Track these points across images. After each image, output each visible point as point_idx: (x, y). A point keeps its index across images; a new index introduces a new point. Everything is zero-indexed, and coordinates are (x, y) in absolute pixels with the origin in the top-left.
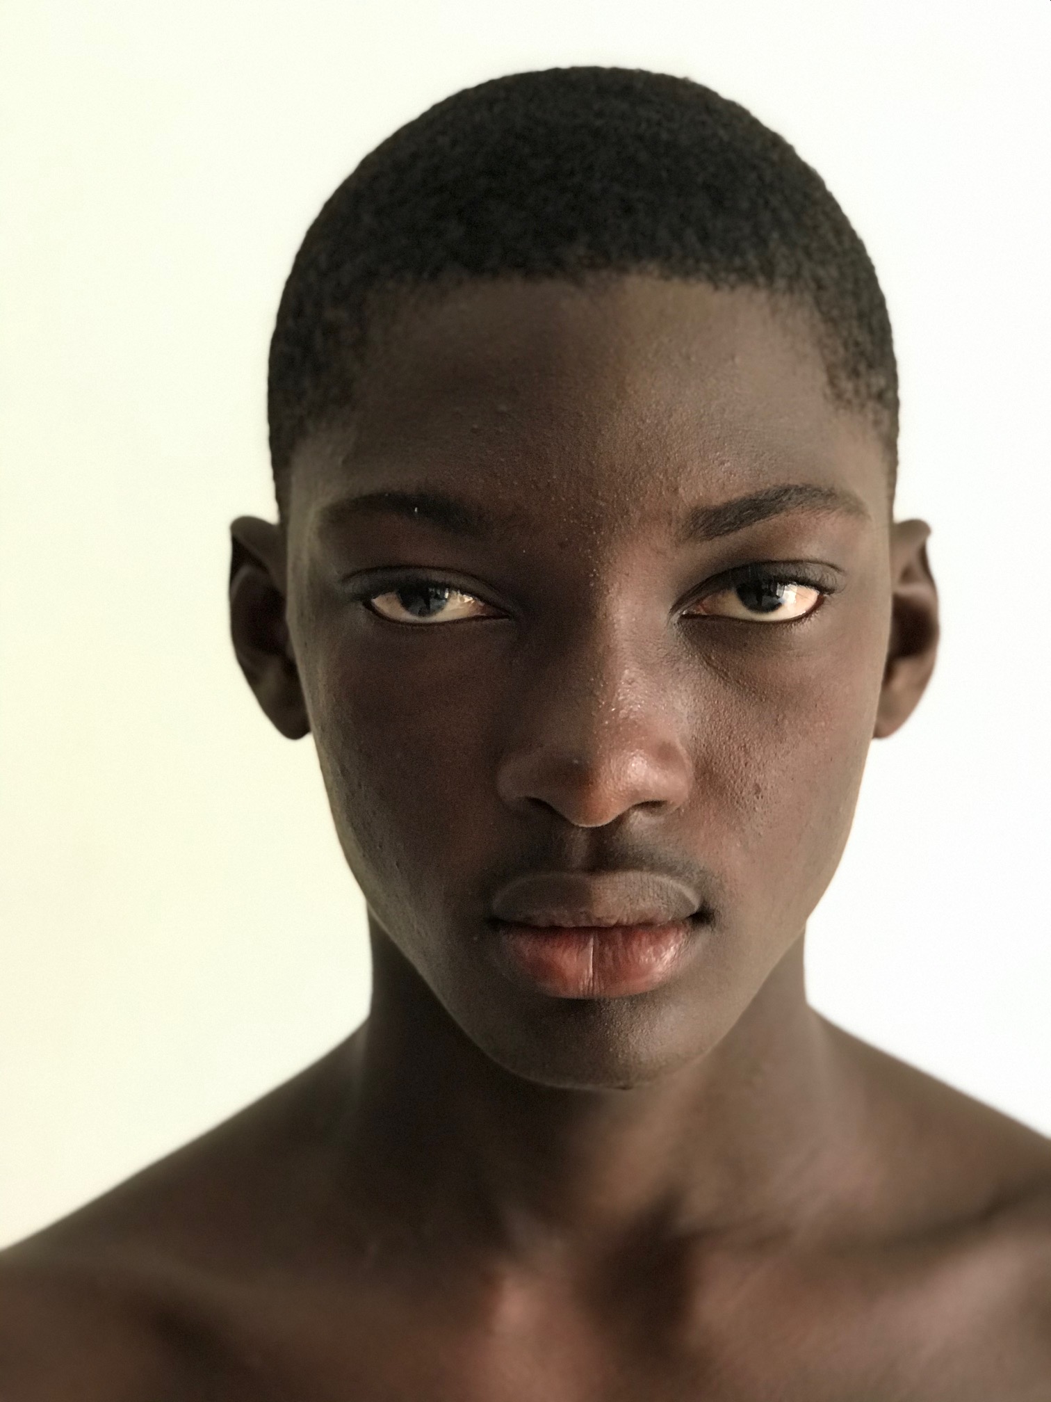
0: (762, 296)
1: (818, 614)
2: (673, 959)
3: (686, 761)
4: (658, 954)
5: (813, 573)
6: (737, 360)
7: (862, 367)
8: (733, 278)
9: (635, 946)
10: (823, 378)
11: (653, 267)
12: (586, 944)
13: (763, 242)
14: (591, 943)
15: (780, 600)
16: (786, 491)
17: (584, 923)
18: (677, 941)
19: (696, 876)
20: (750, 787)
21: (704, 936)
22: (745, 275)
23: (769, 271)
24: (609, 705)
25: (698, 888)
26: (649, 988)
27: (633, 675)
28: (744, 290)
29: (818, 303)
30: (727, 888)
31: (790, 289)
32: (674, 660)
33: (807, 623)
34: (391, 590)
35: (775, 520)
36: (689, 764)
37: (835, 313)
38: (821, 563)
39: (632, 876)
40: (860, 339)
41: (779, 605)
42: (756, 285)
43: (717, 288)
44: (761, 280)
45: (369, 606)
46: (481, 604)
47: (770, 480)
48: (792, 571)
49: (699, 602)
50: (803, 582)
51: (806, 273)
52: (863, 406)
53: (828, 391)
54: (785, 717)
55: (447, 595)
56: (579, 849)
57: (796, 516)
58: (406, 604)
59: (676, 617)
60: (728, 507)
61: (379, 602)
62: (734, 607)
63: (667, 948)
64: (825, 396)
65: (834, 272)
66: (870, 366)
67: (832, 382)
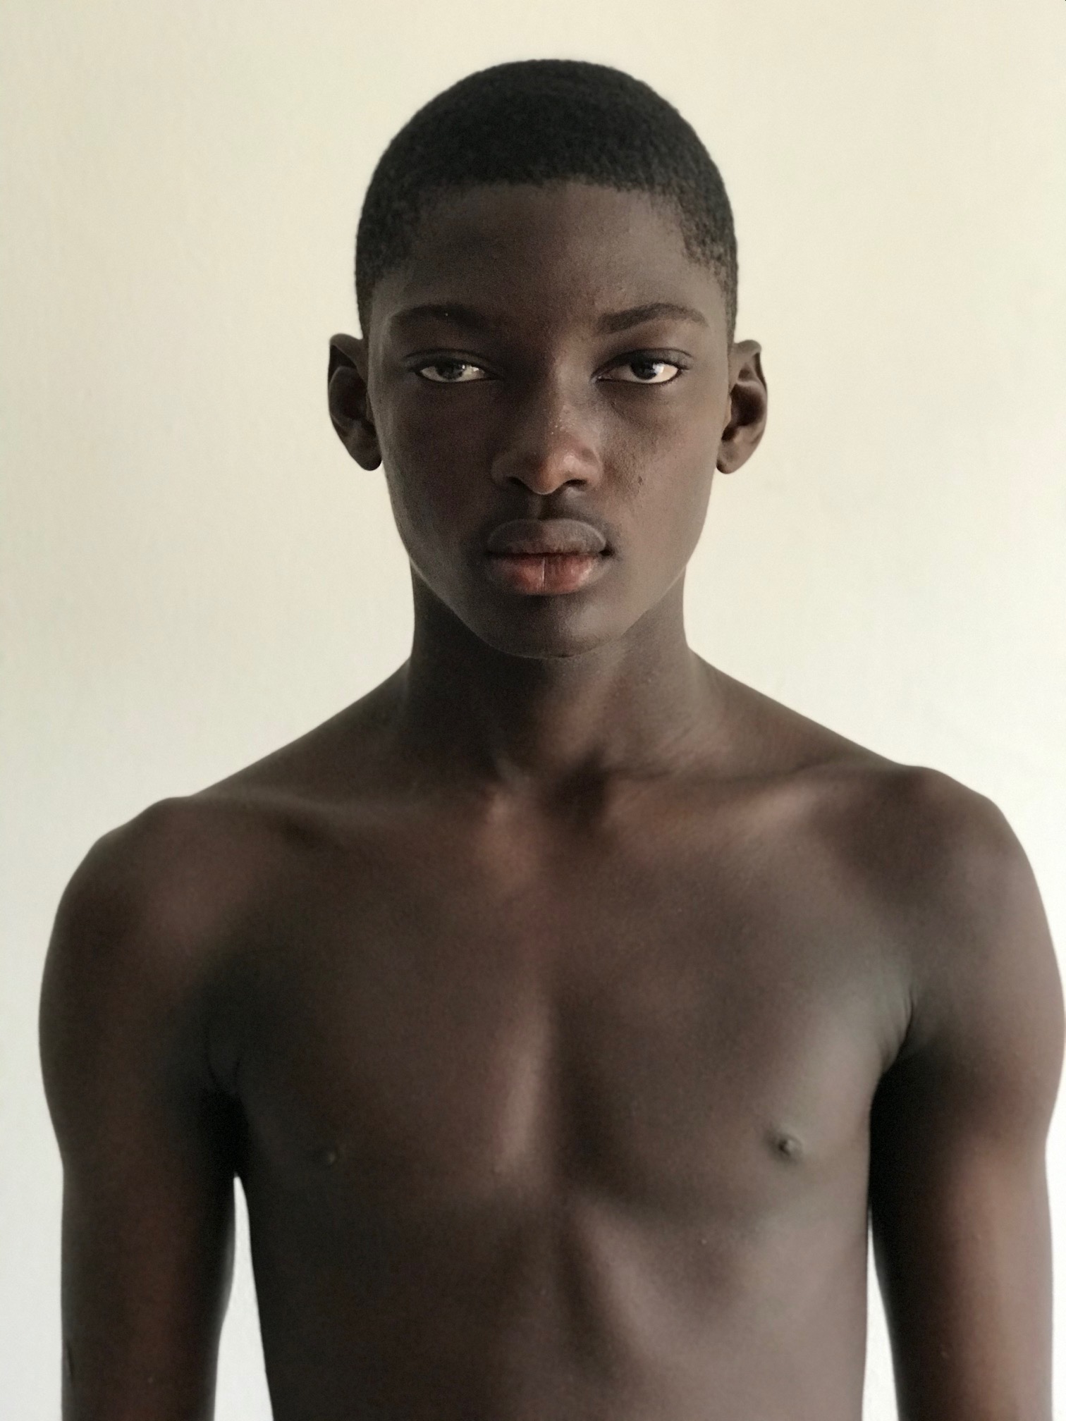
0: (646, 196)
1: (676, 380)
2: (590, 574)
3: (599, 462)
4: (581, 570)
5: (673, 357)
6: (631, 231)
7: (708, 240)
8: (630, 184)
9: (568, 564)
10: (682, 244)
11: (583, 177)
12: (540, 563)
13: (649, 165)
14: (544, 562)
15: (655, 372)
16: (658, 305)
17: (539, 551)
18: (592, 564)
19: (603, 526)
20: (636, 479)
21: (608, 564)
22: (637, 183)
23: (651, 181)
24: (554, 424)
25: (606, 534)
26: (576, 589)
27: (568, 409)
28: (635, 192)
29: (680, 200)
30: (622, 535)
31: (664, 193)
32: (593, 403)
33: (669, 385)
34: (431, 365)
35: (649, 323)
36: (601, 463)
37: (692, 207)
38: (677, 350)
39: (566, 522)
40: (707, 223)
41: (654, 375)
42: (643, 189)
43: (619, 190)
44: (646, 186)
45: (420, 375)
46: (483, 372)
47: (649, 300)
48: (661, 356)
49: (608, 372)
50: (668, 362)
51: (674, 182)
52: (708, 262)
53: (685, 251)
54: (657, 439)
55: (464, 367)
56: (536, 507)
57: (664, 321)
58: (441, 373)
59: (594, 380)
60: (624, 314)
61: (425, 372)
62: (629, 375)
63: (587, 566)
64: (683, 254)
65: (692, 184)
66: (713, 240)
67: (688, 246)
